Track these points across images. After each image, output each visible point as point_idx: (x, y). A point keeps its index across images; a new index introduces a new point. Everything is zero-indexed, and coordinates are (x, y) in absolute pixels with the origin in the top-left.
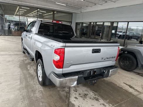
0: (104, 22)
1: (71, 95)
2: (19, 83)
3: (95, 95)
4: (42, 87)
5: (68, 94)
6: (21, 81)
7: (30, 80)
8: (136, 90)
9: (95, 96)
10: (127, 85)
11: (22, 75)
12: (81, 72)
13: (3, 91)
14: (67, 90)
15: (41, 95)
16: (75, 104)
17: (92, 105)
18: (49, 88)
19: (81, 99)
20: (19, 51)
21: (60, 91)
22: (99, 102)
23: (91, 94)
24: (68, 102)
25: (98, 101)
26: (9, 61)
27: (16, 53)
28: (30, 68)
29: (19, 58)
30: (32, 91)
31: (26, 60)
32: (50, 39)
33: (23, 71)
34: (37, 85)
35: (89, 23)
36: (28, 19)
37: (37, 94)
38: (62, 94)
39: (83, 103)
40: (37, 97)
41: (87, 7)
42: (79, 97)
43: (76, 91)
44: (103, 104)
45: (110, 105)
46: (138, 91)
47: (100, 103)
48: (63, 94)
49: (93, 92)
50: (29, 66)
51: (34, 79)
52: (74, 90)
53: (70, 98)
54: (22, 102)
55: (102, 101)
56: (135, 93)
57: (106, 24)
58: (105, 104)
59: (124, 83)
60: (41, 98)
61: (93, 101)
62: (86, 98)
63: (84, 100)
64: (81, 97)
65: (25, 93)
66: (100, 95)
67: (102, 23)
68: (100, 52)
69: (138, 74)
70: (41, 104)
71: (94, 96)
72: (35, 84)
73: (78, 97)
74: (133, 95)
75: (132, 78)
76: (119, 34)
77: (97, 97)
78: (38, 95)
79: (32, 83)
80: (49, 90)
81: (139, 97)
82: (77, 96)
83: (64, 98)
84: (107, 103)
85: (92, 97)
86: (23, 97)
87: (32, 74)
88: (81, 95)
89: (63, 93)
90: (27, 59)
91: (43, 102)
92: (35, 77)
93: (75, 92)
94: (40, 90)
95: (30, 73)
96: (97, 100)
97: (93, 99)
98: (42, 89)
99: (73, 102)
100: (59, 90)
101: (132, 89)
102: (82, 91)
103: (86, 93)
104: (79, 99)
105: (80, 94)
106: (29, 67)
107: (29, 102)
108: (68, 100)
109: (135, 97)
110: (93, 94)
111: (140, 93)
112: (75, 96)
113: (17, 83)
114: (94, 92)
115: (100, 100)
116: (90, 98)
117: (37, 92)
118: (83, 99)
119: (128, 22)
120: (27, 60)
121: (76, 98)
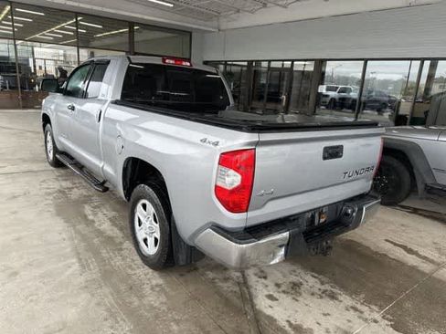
0: (293, 61)
1: (252, 290)
2: (76, 267)
3: (322, 283)
4: (156, 274)
5: (245, 289)
6: (80, 260)
7: (108, 253)
8: (425, 258)
9: (323, 288)
10: (395, 244)
11: (76, 241)
12: (292, 218)
13: (34, 298)
14: (238, 277)
15: (163, 299)
16: (276, 317)
17: (325, 315)
18: (182, 275)
19: (286, 300)
20: (34, 160)
21: (217, 280)
22: (341, 301)
23: (310, 281)
24: (252, 314)
25: (337, 299)
26: (15, 197)
27: (25, 167)
28: (95, 214)
29: (45, 185)
30: (131, 288)
31: (70, 189)
32: (188, 119)
33: (74, 226)
34: (138, 268)
35: (246, 63)
36: (35, 49)
37: (151, 299)
38: (226, 288)
39: (297, 311)
40: (152, 308)
41: (238, 11)
42: (279, 292)
43: (265, 278)
44: (352, 307)
45: (373, 307)
46: (432, 262)
47: (342, 305)
48: (229, 290)
49: (313, 276)
50: (88, 210)
51: (121, 249)
52: (256, 275)
53: (254, 301)
54: (112, 327)
55: (347, 300)
56: (426, 267)
57: (299, 66)
58: (359, 306)
59: (387, 240)
60: (169, 309)
61: (323, 300)
62: (300, 294)
63: (297, 300)
64: (284, 292)
65: (110, 297)
66: (336, 283)
67: (288, 64)
68: (341, 156)
69: (415, 211)
70: (175, 327)
71: (319, 286)
72: (130, 267)
73: (276, 295)
74: (423, 274)
75: (403, 225)
76: (327, 96)
77: (327, 287)
78: (153, 299)
79: (117, 262)
80: (181, 279)
81: (438, 277)
82: (272, 290)
83: (237, 302)
84: (362, 304)
85: (316, 290)
86: (108, 310)
87: (109, 233)
88: (283, 288)
89: (229, 287)
90: (71, 186)
91: (177, 322)
92: (121, 243)
93: (263, 280)
94: (154, 282)
95: (100, 233)
96: (333, 297)
97: (321, 297)
98: (160, 281)
99: (268, 312)
100: (213, 279)
101: (414, 256)
102: (280, 275)
103: (294, 278)
104: (280, 300)
105: (278, 285)
106: (90, 212)
107: (135, 327)
108: (250, 306)
109: (430, 277)
110: (316, 280)
111: (439, 265)
112: (267, 293)
113: (70, 267)
114: (316, 275)
115: (341, 298)
116: (313, 294)
117: (147, 289)
118: (294, 299)
119: (366, 61)
120: (75, 190)
121: (270, 297)
